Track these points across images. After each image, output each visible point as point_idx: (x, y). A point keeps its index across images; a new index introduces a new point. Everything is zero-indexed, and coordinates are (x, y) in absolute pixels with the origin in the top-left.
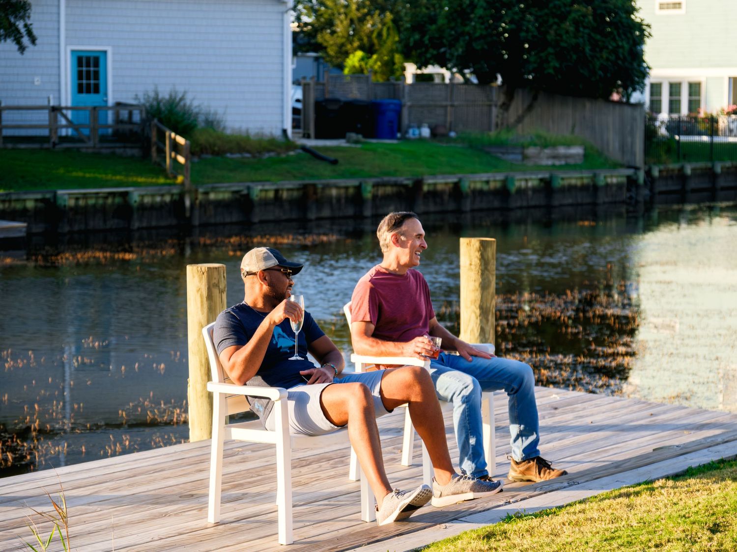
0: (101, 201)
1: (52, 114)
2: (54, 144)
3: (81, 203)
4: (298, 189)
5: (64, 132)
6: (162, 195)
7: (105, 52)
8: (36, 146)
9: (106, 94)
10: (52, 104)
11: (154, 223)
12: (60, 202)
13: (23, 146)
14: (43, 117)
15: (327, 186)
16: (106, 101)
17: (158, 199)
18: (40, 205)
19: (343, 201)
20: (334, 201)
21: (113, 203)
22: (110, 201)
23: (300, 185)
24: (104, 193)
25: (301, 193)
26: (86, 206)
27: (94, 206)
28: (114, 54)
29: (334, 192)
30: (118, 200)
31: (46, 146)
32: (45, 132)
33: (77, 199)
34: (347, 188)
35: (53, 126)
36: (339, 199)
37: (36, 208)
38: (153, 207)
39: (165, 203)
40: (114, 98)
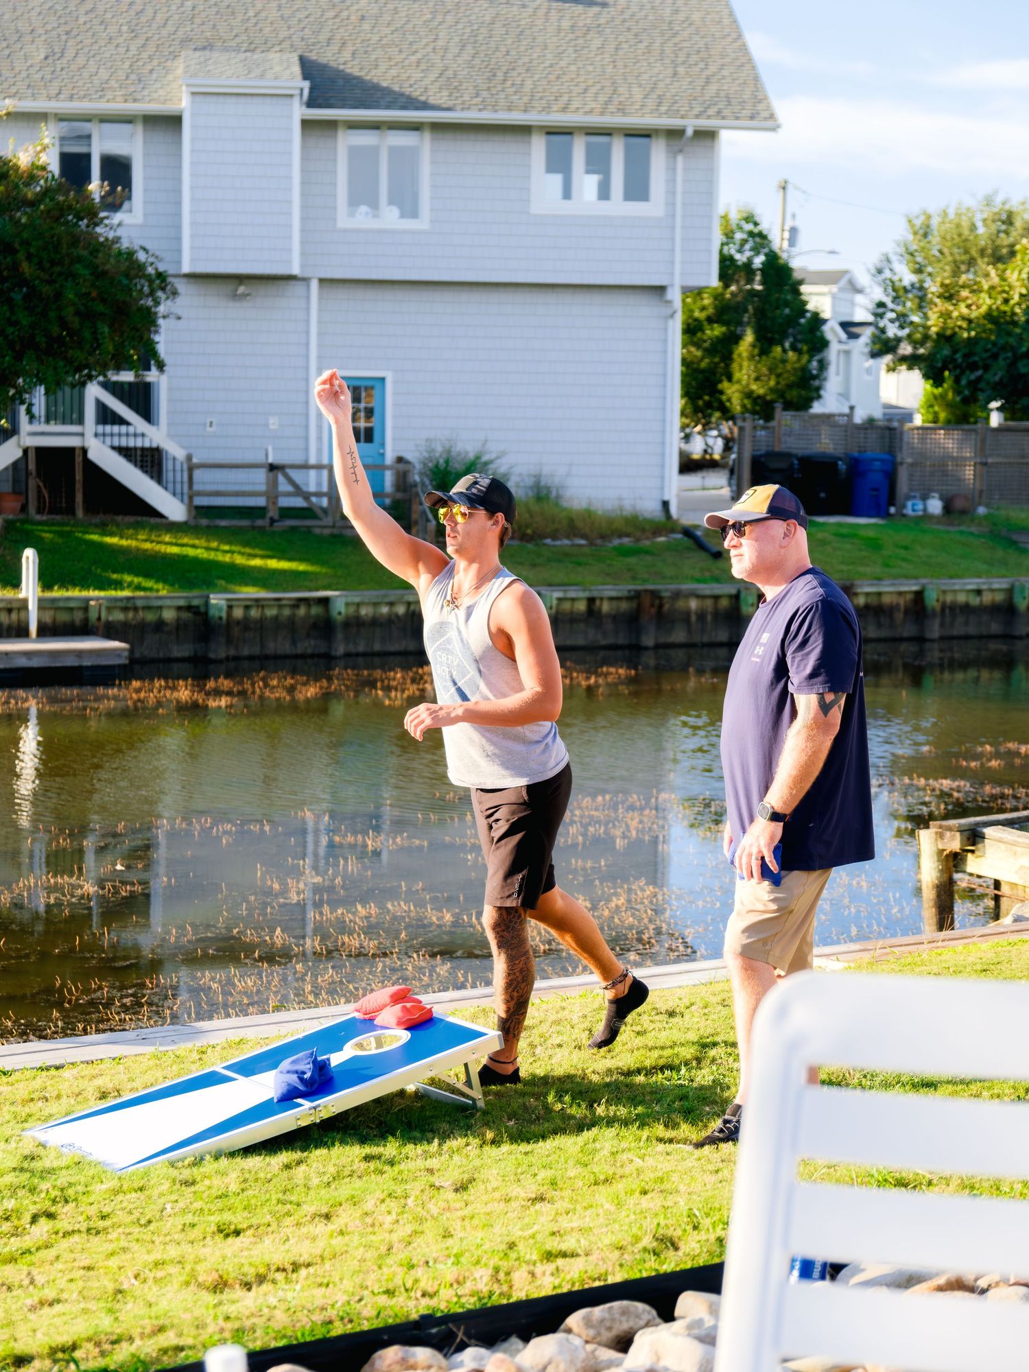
0: (287, 612)
1: (271, 474)
2: (272, 521)
3: (254, 613)
4: (629, 599)
5: (284, 502)
6: (391, 604)
7: (383, 379)
8: (245, 523)
9: (383, 445)
10: (270, 460)
11: (377, 647)
12: (213, 612)
13: (223, 523)
14: (259, 479)
15: (677, 595)
16: (383, 455)
17: (385, 610)
18: (186, 615)
19: (709, 618)
20: (693, 618)
21: (308, 615)
22: (302, 611)
23: (629, 591)
24: (290, 599)
25: (634, 605)
26: (262, 620)
27: (276, 618)
28: (395, 382)
29: (693, 604)
30: (315, 610)
31: (259, 522)
32: (261, 502)
33: (247, 608)
34: (716, 598)
35: (272, 493)
36: (701, 616)
37: (178, 619)
38: (375, 622)
39: (397, 616)
40: (393, 451)
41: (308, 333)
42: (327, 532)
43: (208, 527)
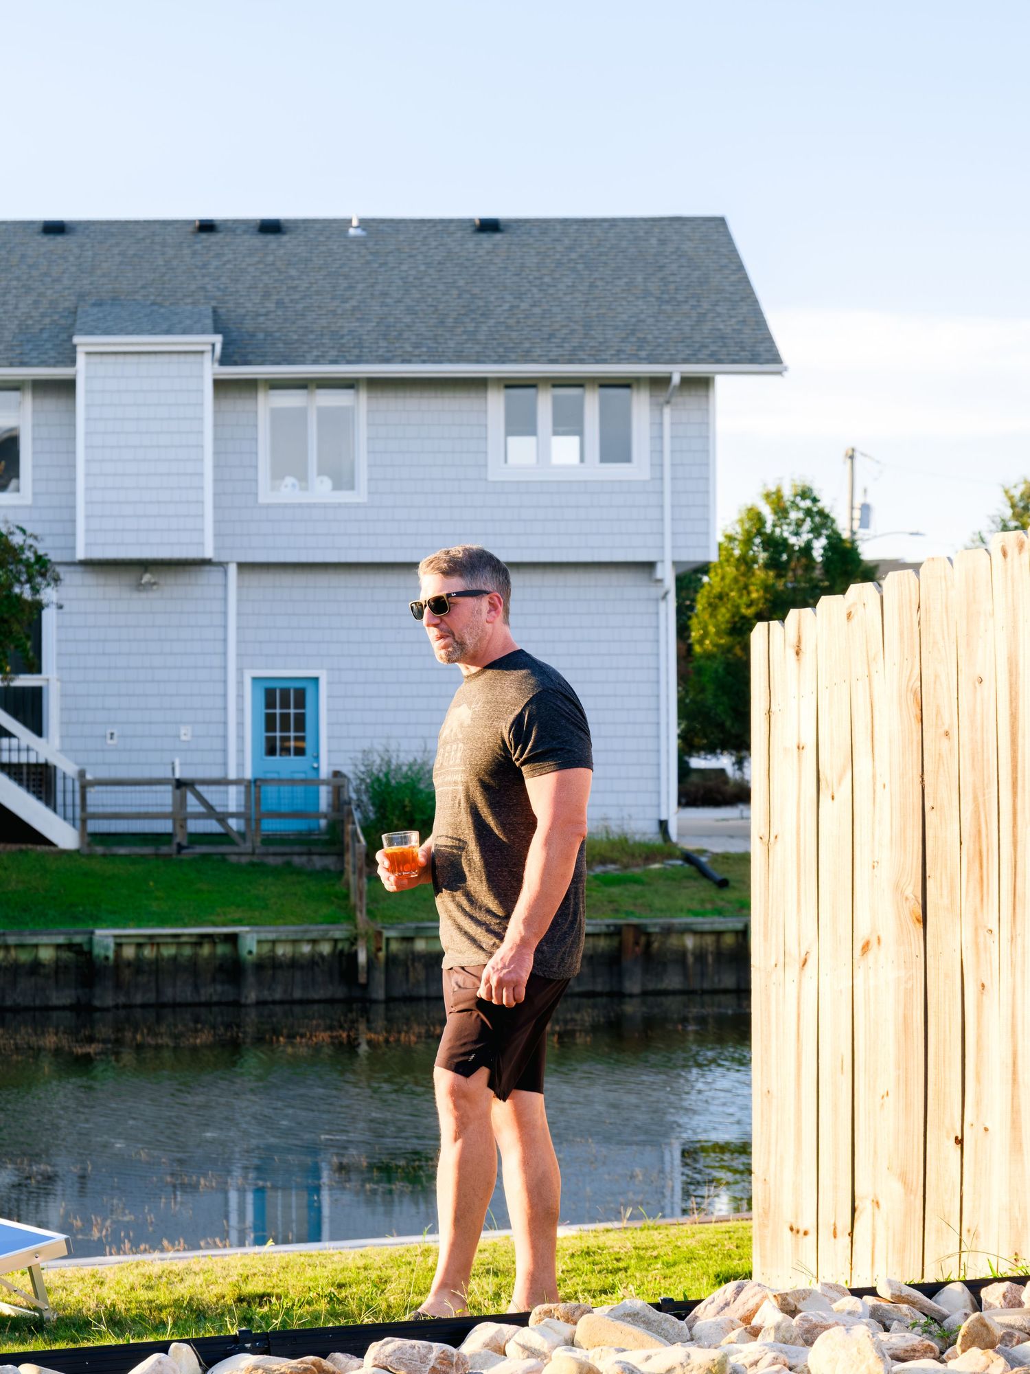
0: (187, 951)
1: (178, 792)
2: (180, 847)
3: (148, 952)
4: (608, 935)
5: (195, 826)
6: (314, 942)
7: (316, 679)
8: (147, 850)
9: (317, 758)
10: (177, 776)
11: (298, 994)
12: (98, 951)
13: (122, 851)
14: (164, 798)
15: (668, 931)
16: (317, 769)
17: (306, 949)
18: (66, 955)
19: (710, 959)
20: (690, 959)
21: (213, 955)
22: (206, 950)
23: (608, 926)
24: (190, 935)
25: (615, 942)
26: (158, 960)
27: (174, 959)
28: (329, 683)
29: (690, 942)
30: (221, 949)
31: (164, 849)
32: (165, 826)
33: (139, 946)
34: (719, 934)
35: (179, 815)
36: (700, 956)
37: (58, 960)
38: (294, 964)
39: (321, 956)
40: (329, 764)
41: (225, 627)
42: (244, 860)
43: (104, 855)
